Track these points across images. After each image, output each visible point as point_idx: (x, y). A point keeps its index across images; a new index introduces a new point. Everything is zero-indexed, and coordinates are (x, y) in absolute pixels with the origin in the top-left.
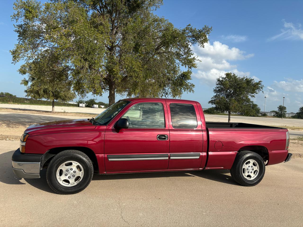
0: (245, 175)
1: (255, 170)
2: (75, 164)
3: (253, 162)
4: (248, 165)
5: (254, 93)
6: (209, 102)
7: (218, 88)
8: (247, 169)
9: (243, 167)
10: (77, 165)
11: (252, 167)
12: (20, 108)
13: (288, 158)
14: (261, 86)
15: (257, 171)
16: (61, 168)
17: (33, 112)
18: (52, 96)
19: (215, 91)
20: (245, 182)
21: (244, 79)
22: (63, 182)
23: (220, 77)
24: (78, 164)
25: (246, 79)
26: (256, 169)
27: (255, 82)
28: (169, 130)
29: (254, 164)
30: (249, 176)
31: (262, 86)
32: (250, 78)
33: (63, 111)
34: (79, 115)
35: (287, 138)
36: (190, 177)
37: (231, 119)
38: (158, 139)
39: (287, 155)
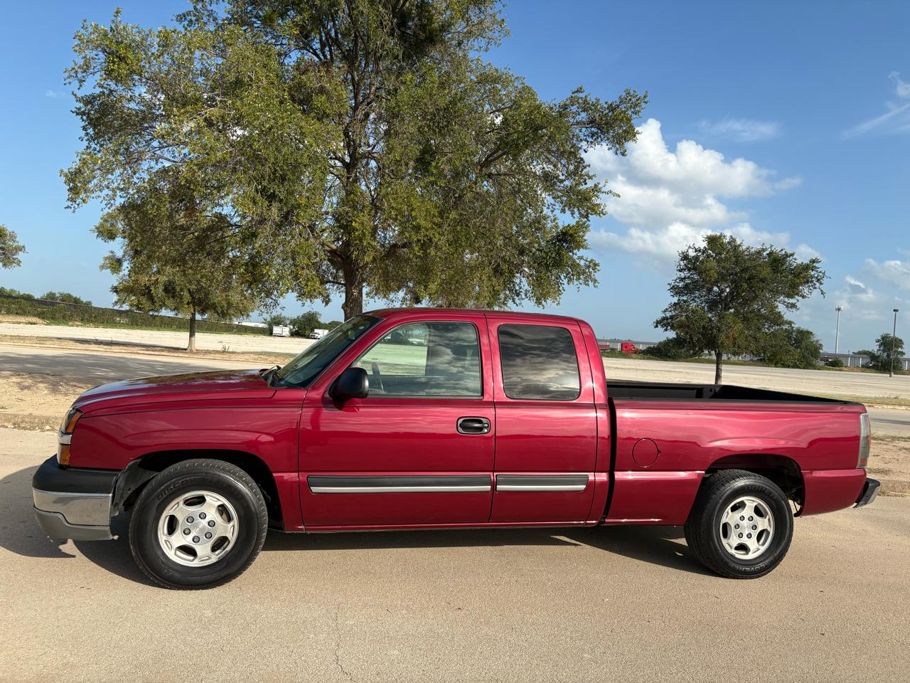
0: (730, 544)
1: (760, 529)
2: (214, 500)
3: (755, 504)
4: (737, 514)
5: (796, 297)
6: (658, 323)
7: (682, 279)
8: (737, 526)
9: (724, 520)
10: (220, 503)
11: (751, 519)
12: (97, 338)
13: (868, 492)
14: (816, 276)
15: (768, 533)
16: (171, 513)
17: (135, 350)
18: (188, 304)
19: (676, 290)
20: (730, 567)
21: (765, 254)
22: (178, 553)
23: (690, 247)
24: (224, 501)
25: (770, 254)
26: (763, 525)
27: (799, 262)
28: (494, 404)
29: (758, 511)
30: (742, 547)
31: (821, 274)
32: (782, 250)
33: (220, 348)
34: (267, 359)
35: (863, 434)
36: (563, 547)
37: (723, 374)
38: (460, 429)
39: (862, 486)
